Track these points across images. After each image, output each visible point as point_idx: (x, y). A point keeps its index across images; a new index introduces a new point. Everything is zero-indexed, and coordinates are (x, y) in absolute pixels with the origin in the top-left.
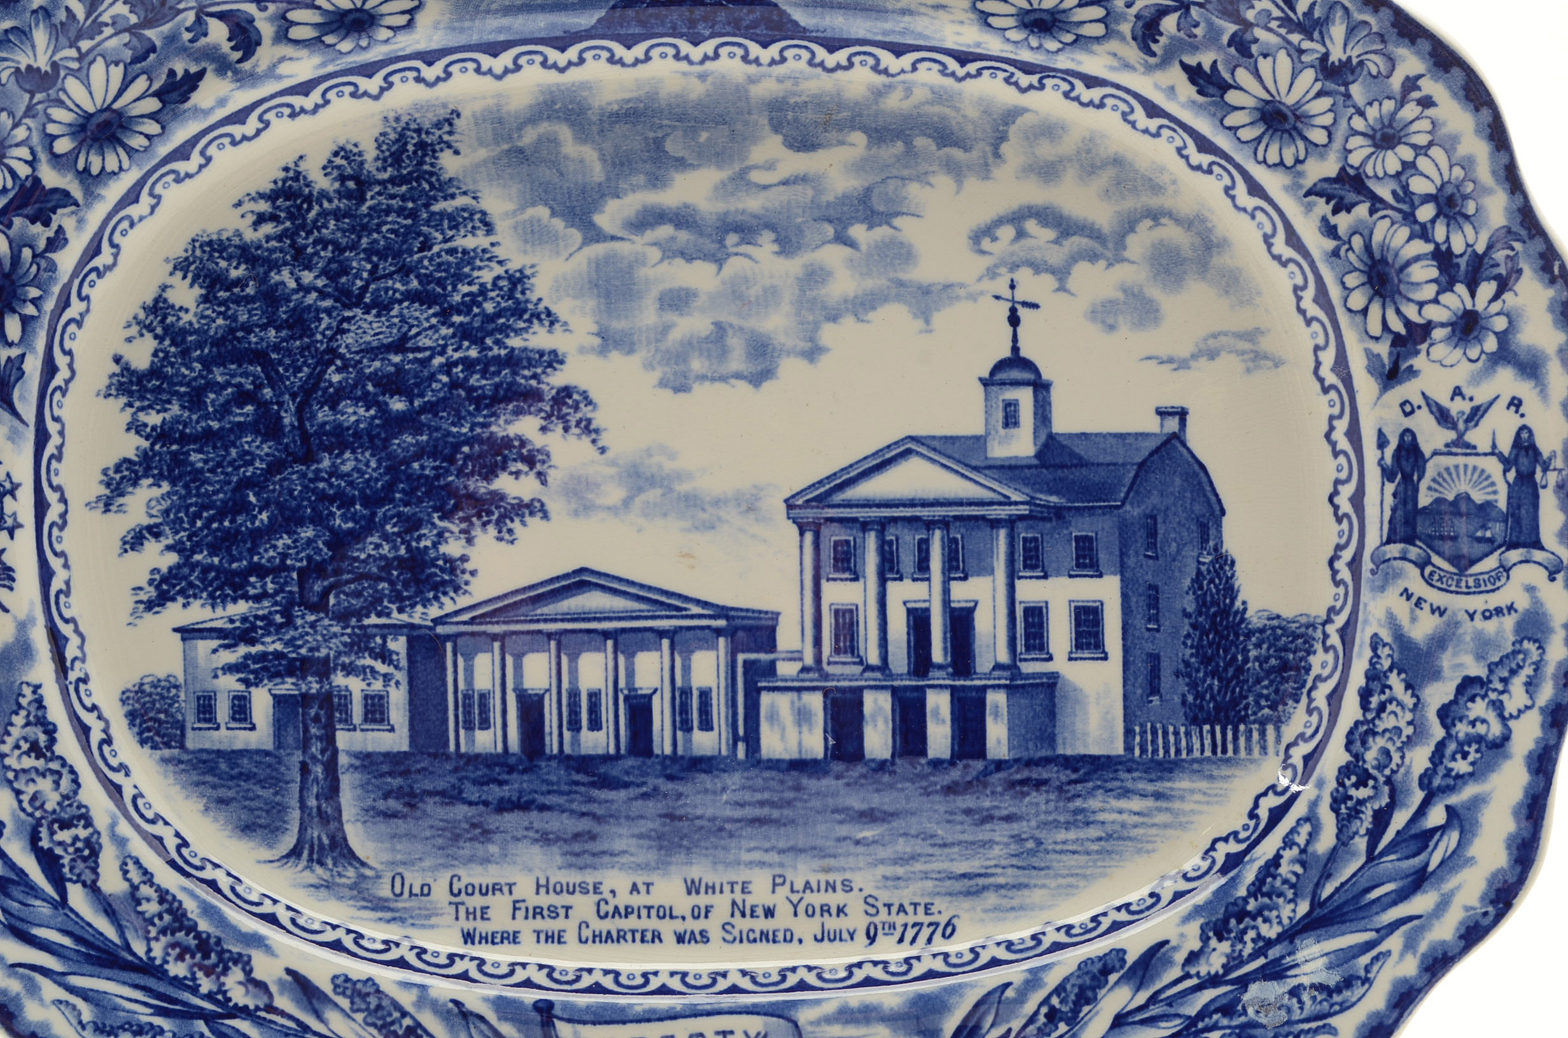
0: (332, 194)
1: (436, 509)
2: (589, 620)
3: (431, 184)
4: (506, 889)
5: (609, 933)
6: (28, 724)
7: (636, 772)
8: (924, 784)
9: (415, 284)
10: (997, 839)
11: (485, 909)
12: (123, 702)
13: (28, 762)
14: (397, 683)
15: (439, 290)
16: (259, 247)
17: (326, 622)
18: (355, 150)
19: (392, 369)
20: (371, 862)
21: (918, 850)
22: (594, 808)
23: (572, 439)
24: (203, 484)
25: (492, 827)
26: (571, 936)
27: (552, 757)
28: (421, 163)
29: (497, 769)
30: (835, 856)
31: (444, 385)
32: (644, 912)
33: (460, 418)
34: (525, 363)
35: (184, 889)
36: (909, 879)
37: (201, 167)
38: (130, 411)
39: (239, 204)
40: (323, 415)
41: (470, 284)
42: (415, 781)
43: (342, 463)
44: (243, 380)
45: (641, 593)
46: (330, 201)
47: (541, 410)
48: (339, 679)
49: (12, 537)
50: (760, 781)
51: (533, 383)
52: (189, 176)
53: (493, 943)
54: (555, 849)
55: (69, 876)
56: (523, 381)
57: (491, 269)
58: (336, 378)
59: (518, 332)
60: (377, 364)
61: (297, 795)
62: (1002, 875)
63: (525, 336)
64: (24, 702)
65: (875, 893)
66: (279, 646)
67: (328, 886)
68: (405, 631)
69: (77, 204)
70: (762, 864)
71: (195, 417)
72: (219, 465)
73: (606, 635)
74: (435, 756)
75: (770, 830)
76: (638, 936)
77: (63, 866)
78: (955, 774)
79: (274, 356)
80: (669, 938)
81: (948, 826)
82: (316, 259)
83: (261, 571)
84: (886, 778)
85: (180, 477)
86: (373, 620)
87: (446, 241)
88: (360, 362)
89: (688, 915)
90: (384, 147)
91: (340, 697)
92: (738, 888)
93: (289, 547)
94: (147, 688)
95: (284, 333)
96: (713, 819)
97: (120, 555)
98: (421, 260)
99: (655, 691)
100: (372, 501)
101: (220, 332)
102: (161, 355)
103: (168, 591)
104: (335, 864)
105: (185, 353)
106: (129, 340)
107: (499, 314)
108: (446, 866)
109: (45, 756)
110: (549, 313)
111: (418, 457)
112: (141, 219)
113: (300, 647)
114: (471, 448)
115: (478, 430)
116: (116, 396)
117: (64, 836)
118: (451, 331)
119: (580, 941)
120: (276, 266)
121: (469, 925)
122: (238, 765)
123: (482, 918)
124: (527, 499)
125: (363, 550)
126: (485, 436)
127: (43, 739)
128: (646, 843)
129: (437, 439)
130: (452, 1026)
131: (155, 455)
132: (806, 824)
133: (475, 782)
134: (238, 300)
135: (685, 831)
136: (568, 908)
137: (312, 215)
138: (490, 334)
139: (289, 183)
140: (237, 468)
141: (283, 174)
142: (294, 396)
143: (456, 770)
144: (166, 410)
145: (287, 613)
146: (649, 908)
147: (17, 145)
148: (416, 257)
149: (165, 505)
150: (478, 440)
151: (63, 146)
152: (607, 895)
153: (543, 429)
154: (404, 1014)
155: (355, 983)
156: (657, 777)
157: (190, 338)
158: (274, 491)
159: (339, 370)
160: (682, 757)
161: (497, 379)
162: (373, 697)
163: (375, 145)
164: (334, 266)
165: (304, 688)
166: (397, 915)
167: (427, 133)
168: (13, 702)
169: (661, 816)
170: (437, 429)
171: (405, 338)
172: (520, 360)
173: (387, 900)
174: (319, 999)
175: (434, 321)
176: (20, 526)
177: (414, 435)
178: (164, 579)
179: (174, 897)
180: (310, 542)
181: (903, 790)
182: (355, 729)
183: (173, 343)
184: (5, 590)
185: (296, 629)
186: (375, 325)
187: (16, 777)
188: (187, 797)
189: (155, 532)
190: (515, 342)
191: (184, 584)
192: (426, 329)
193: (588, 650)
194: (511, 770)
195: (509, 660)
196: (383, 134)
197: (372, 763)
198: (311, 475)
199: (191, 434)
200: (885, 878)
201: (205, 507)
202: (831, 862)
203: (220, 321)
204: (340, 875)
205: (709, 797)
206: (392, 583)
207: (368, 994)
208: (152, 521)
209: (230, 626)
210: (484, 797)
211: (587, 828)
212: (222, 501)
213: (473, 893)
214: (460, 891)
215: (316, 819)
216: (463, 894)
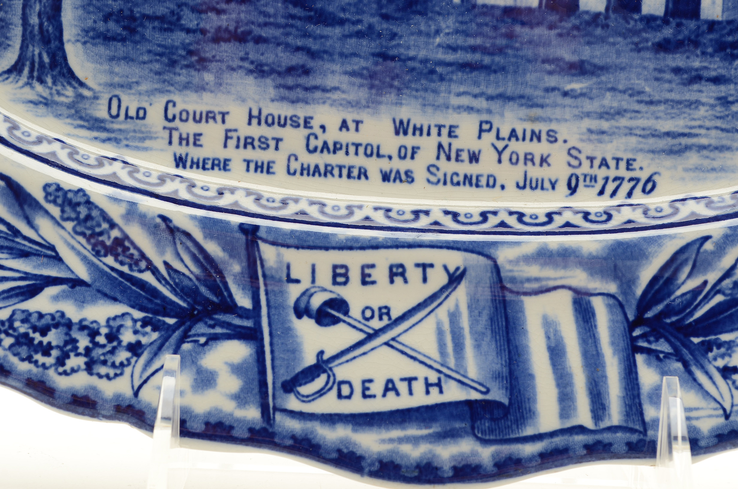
4: (219, 118)
5: (317, 167)
7: (353, 9)
8: (636, 39)
10: (704, 100)
11: (197, 136)
20: (90, 83)
21: (625, 105)
22: (310, 43)
25: (208, 55)
26: (280, 168)
30: (542, 106)
32: (352, 149)
36: (614, 133)
50: (474, 26)
53: (204, 168)
54: (269, 81)
61: (19, 12)
62: (706, 136)
65: (579, 145)
67: (46, 103)
70: (470, 109)
75: (482, 76)
76: (345, 172)
78: (668, 32)
80: (375, 175)
81: (656, 84)
84: (599, 31)
89: (395, 155)
92: (445, 132)
96: (425, 61)
104: (54, 83)
108: (161, 91)
119: (289, 172)
121: (181, 150)
123: (195, 144)
128: (358, 81)
130: (159, 241)
132: (515, 72)
135: (397, 71)
136: (278, 140)
146: (357, 146)
152: (317, 130)
154: (113, 225)
155: (66, 193)
156: (373, 15)
166: (112, 135)
169: (374, 55)
173: (103, 121)
174: (30, 205)
181: (614, 44)
200: (590, 131)
202: (537, 112)
204: (58, 93)
205: (422, 39)
207: (78, 204)
210: (202, 25)
211: (301, 62)
213: (187, 120)
214: (174, 117)
215: (37, 38)
216: (177, 120)
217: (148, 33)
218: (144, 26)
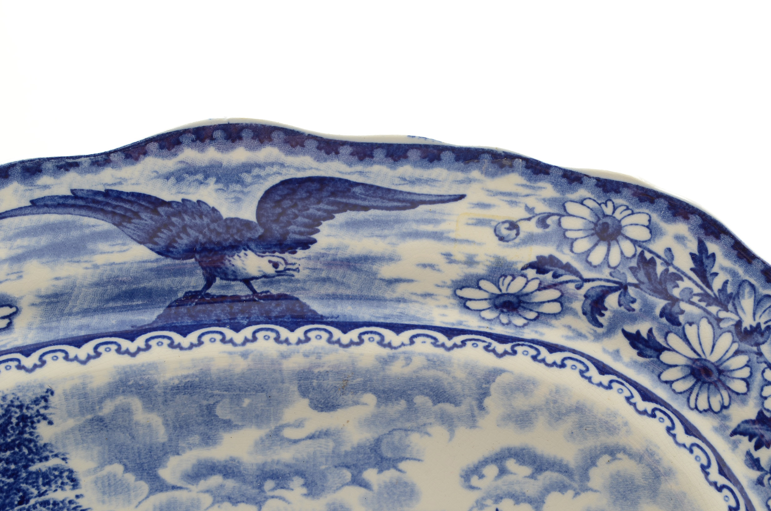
3: (30, 449)
28: (22, 432)
87: (40, 495)
148: (16, 509)
167: (28, 408)
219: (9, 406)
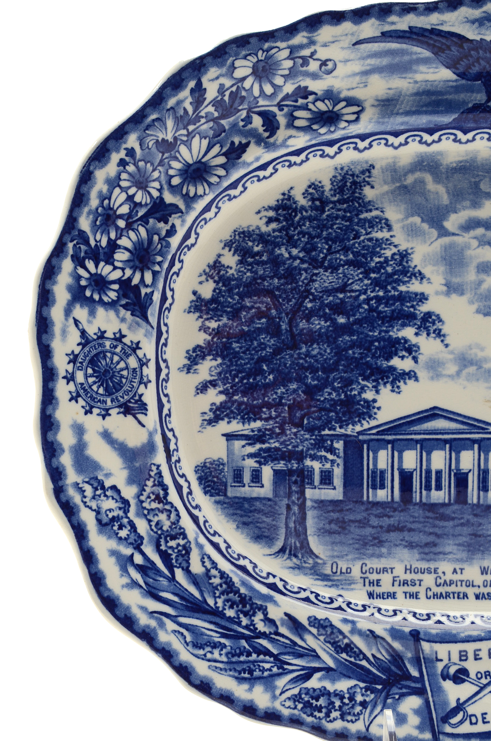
0: (307, 208)
1: (360, 375)
2: (437, 434)
4: (389, 571)
5: (441, 593)
6: (154, 485)
7: (459, 512)
9: (351, 256)
11: (378, 581)
12: (196, 472)
13: (154, 505)
14: (338, 465)
15: (363, 260)
16: (269, 235)
17: (302, 432)
18: (320, 185)
19: (338, 301)
20: (321, 556)
22: (437, 530)
23: (431, 339)
24: (239, 359)
25: (384, 539)
26: (422, 595)
27: (416, 504)
28: (354, 192)
29: (388, 510)
31: (366, 310)
32: (459, 583)
33: (374, 327)
34: (408, 299)
35: (232, 571)
37: (242, 192)
38: (201, 320)
39: (259, 212)
40: (303, 324)
41: (380, 257)
42: (346, 515)
43: (313, 350)
44: (261, 305)
45: (465, 420)
46: (306, 211)
47: (415, 324)
48: (308, 462)
49: (146, 388)
51: (412, 310)
52: (235, 197)
53: (383, 598)
54: (415, 551)
55: (175, 564)
56: (406, 309)
57: (391, 249)
58: (309, 305)
59: (404, 283)
60: (331, 298)
61: (284, 521)
63: (408, 285)
64: (152, 474)
66: (277, 445)
67: (298, 568)
68: (343, 438)
69: (182, 213)
71: (235, 324)
72: (248, 349)
73: (446, 441)
74: (356, 502)
76: (456, 595)
77: (172, 559)
79: (277, 293)
80: (472, 596)
82: (299, 242)
83: (269, 406)
85: (227, 355)
86: (327, 432)
87: (367, 234)
88: (322, 297)
89: (481, 585)
90: (335, 184)
91: (308, 471)
93: (284, 393)
94: (208, 465)
95: (282, 281)
97: (195, 396)
98: (354, 244)
99: (470, 471)
100: (328, 370)
101: (249, 280)
102: (217, 291)
103: (220, 415)
104: (303, 557)
105: (230, 290)
106: (201, 283)
107: (394, 273)
108: (359, 559)
109: (163, 502)
110: (420, 273)
111: (351, 347)
112: (210, 219)
113: (288, 445)
114: (379, 343)
115: (383, 334)
116: (194, 313)
117: (173, 543)
118: (369, 282)
119: (427, 598)
120: (278, 245)
121: (371, 589)
122: (254, 505)
123: (377, 585)
124: (407, 370)
125: (322, 395)
126: (386, 337)
127: (162, 493)
128: (461, 548)
129: (362, 339)
130: (369, 643)
131: (214, 344)
133: (376, 516)
134: (258, 263)
135: (482, 542)
136: (420, 581)
137: (297, 218)
138: (390, 284)
139: (285, 201)
140: (257, 352)
141: (281, 197)
142: (287, 314)
143: (367, 510)
144: (220, 320)
145: (282, 427)
146: (462, 581)
147: (154, 181)
148: (351, 242)
149: (219, 370)
150: (383, 339)
151: (176, 181)
152: (441, 574)
153: (417, 334)
154: (345, 637)
155: (320, 620)
156: (469, 515)
157: (233, 283)
158: (276, 364)
159: (311, 301)
160: (482, 505)
161: (393, 308)
162: (325, 472)
163: (330, 182)
164: (309, 246)
165: (290, 466)
166: (334, 583)
167: (357, 176)
168: (147, 474)
169: (470, 535)
170: (362, 333)
171: (345, 285)
172: (405, 297)
173: (329, 575)
174: (301, 629)
175: (361, 276)
176: (150, 381)
177: (350, 336)
178: (218, 409)
179: (228, 575)
180: (295, 391)
182: (315, 488)
183: (224, 285)
184: (143, 415)
185: (287, 436)
186: (330, 278)
187: (148, 513)
188: (228, 521)
189: (213, 383)
190: (402, 288)
191: (228, 411)
192: (356, 281)
193: (437, 449)
194: (395, 510)
195: (396, 454)
196: (335, 177)
197: (323, 505)
198: (295, 356)
199: (233, 334)
201: (240, 372)
203: (249, 274)
204: (305, 562)
206: (337, 413)
207: (326, 627)
208: (212, 378)
209: (252, 434)
210: (380, 524)
211: (432, 540)
212: (249, 368)
213: (373, 573)
214: (366, 572)
215: (293, 534)
216: (368, 573)
217: (352, 529)
218: (350, 526)
219: (345, 174)
